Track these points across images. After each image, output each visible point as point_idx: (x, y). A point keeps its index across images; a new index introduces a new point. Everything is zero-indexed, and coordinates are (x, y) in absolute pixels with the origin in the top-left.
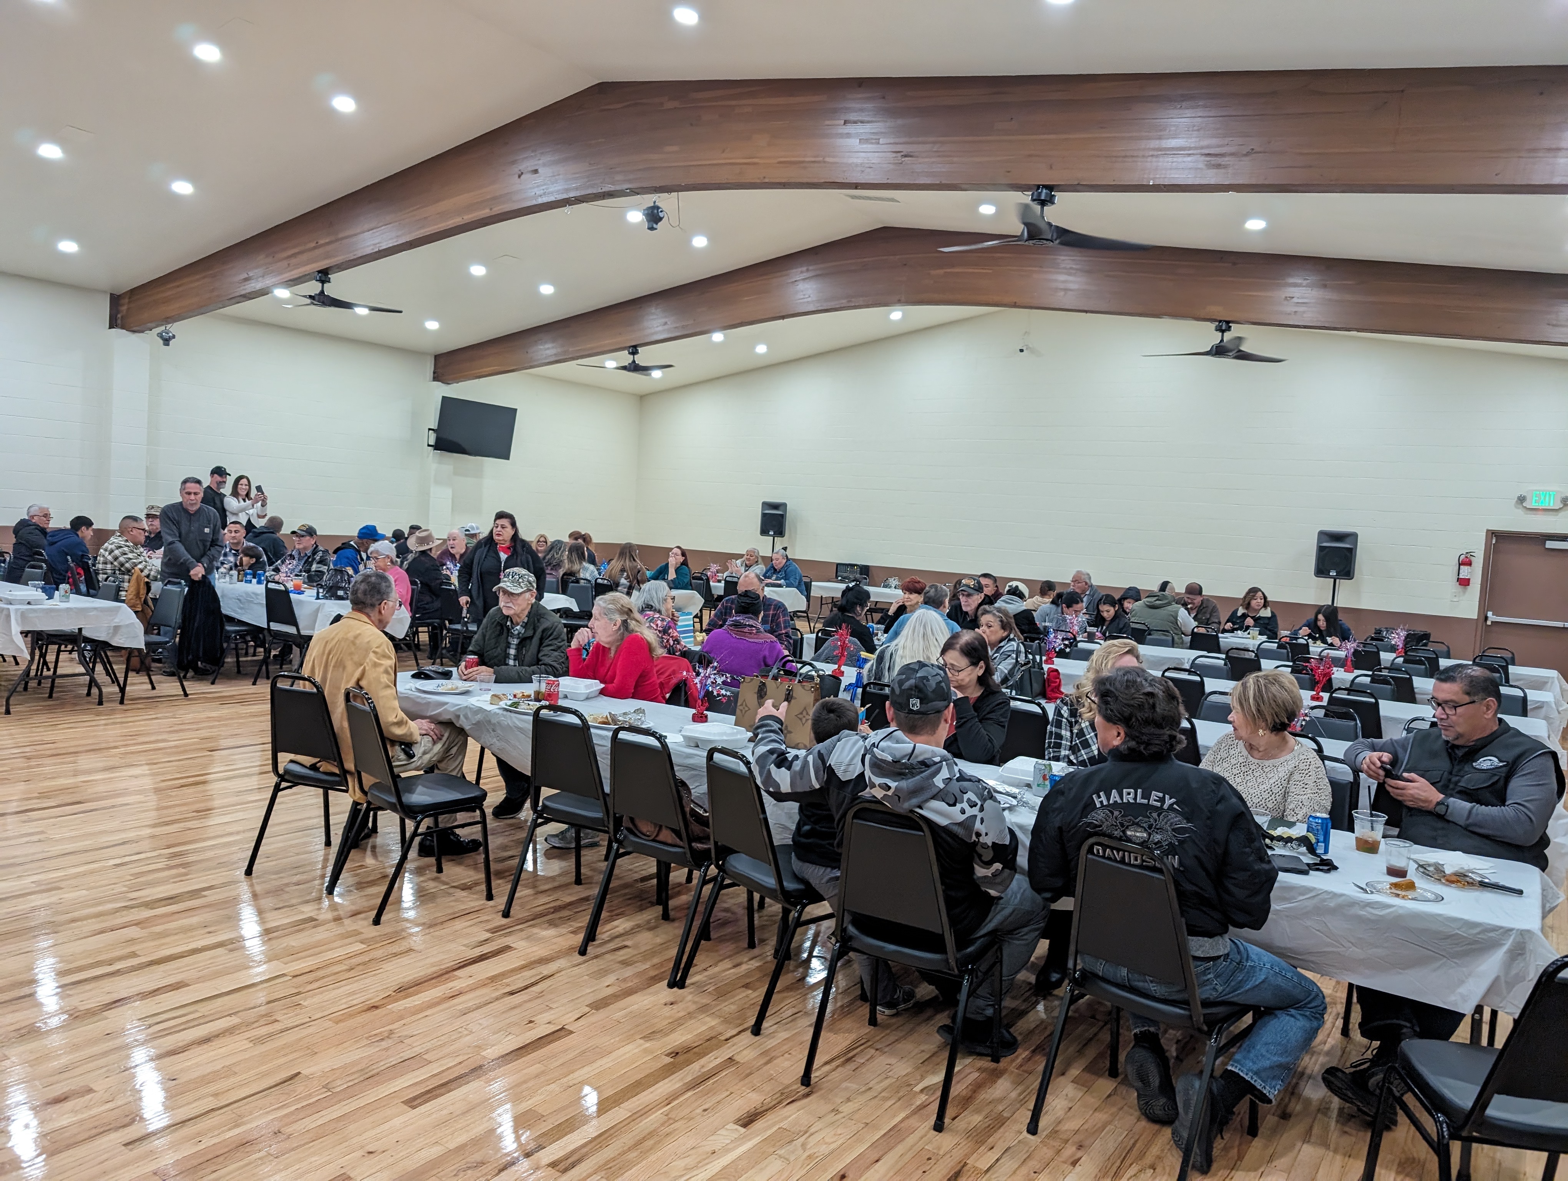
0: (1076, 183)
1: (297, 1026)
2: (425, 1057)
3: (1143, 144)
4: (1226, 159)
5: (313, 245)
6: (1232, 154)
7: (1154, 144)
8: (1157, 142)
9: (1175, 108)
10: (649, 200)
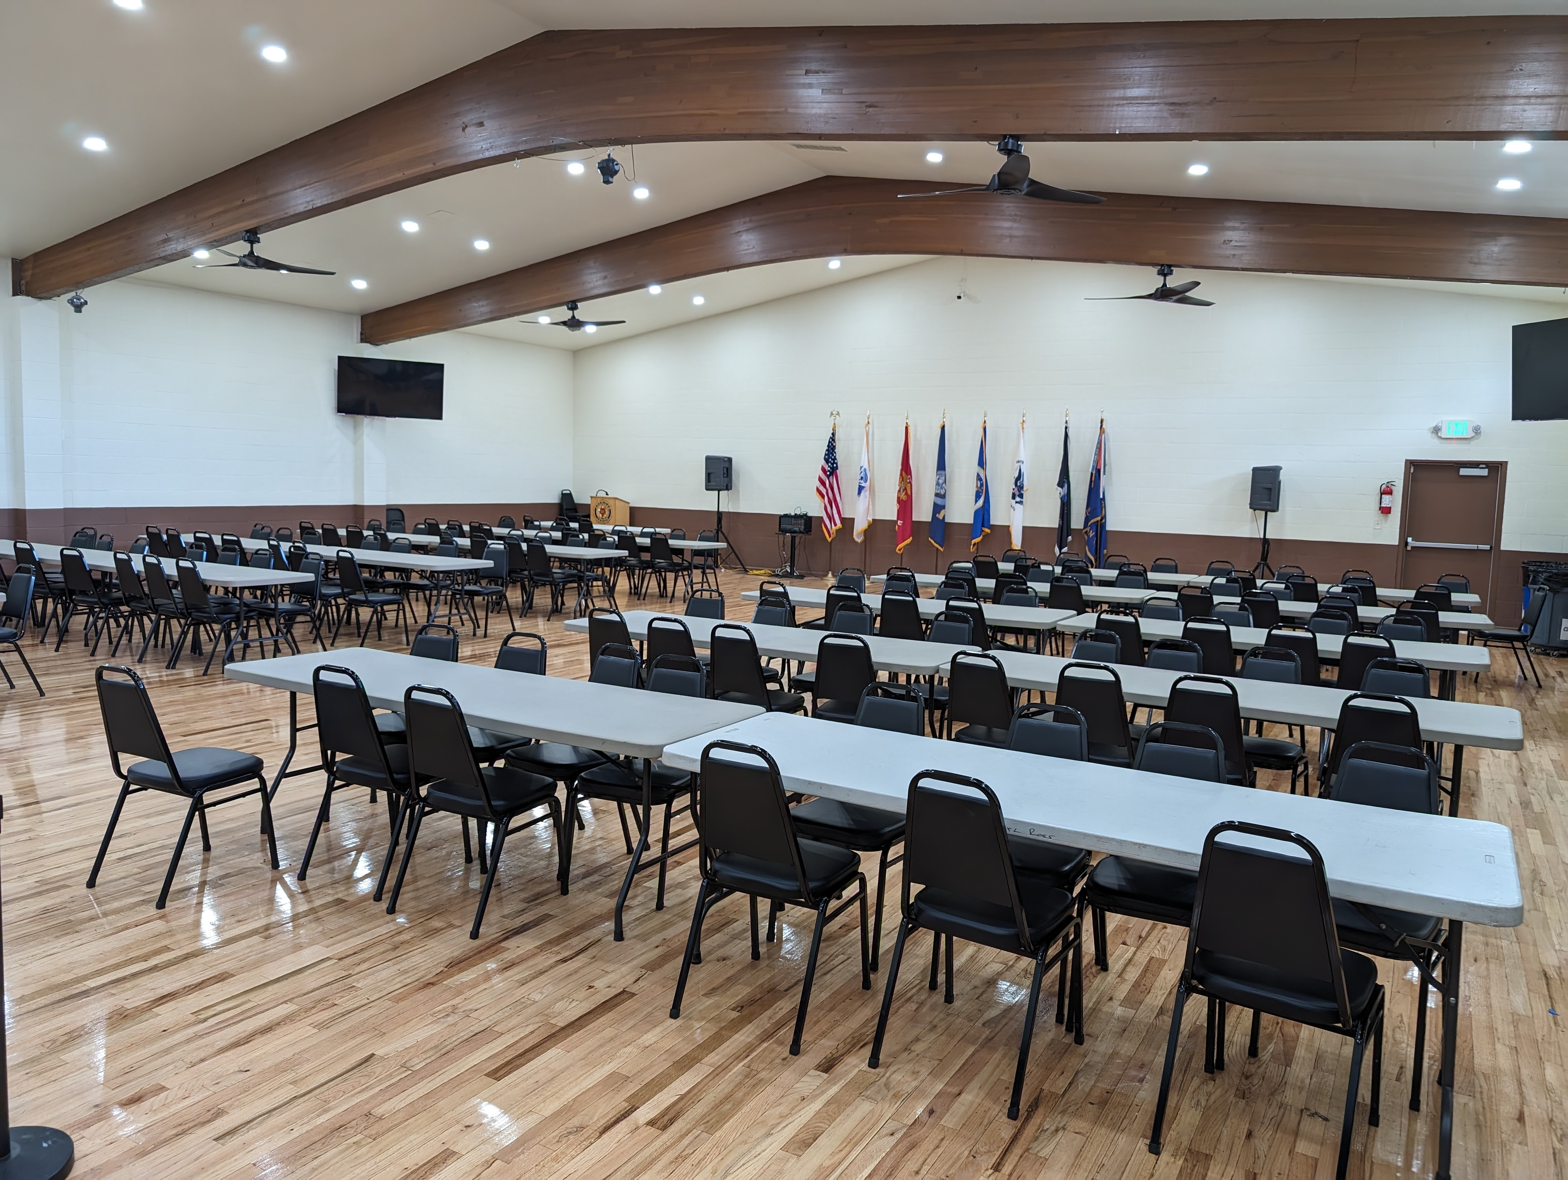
0: (1043, 132)
1: (357, 1008)
2: (496, 1029)
3: (1109, 94)
4: (1190, 108)
5: (239, 203)
6: (1195, 103)
7: (1118, 93)
8: (1122, 91)
9: (1139, 57)
10: (602, 153)
